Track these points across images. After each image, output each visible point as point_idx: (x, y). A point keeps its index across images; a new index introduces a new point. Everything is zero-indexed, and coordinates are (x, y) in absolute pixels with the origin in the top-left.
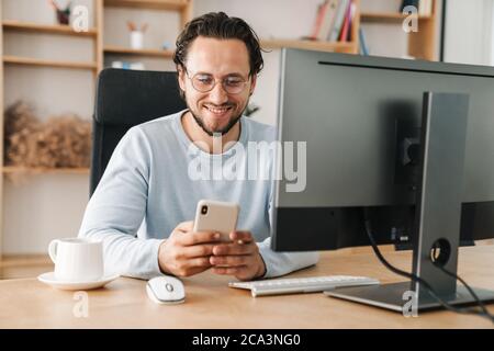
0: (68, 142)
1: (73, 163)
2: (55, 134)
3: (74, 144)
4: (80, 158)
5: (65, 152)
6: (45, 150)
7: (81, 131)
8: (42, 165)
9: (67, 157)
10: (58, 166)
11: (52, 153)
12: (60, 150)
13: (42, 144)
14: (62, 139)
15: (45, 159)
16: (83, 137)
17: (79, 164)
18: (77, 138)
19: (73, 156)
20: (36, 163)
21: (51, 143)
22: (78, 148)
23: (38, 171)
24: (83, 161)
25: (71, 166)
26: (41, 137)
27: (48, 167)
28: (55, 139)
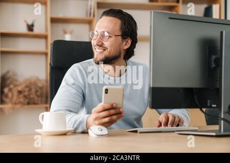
0: (33, 91)
1: (36, 102)
2: (27, 87)
3: (36, 92)
4: (40, 99)
5: (32, 96)
6: (21, 96)
7: (40, 85)
8: (20, 103)
9: (33, 99)
10: (28, 104)
11: (25, 96)
12: (29, 95)
13: (20, 92)
14: (30, 90)
15: (22, 100)
16: (41, 88)
17: (39, 102)
18: (38, 89)
19: (36, 98)
20: (17, 102)
21: (25, 91)
22: (39, 93)
23: (18, 106)
24: (41, 101)
25: (35, 104)
26: (20, 88)
27: (23, 104)
28: (27, 89)
